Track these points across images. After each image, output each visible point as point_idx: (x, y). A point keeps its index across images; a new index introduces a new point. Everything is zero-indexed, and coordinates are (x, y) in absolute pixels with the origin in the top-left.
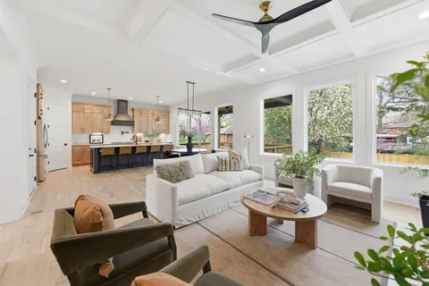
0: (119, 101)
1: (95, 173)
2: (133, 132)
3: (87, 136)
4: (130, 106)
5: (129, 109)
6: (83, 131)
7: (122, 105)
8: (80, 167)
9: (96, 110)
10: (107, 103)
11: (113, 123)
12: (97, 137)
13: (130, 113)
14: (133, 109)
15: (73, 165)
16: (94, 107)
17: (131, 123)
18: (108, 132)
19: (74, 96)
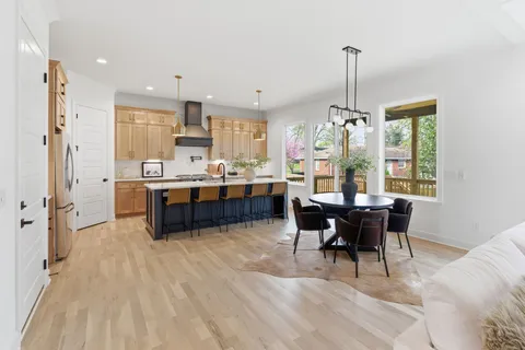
0: (188, 104)
1: (157, 237)
2: (210, 158)
3: (137, 164)
4: (206, 112)
5: (204, 117)
6: (131, 156)
7: (191, 111)
8: (128, 219)
9: (153, 119)
10: (169, 108)
11: (179, 142)
12: (153, 166)
13: (205, 125)
14: (209, 118)
15: (118, 216)
16: (150, 115)
17: (206, 143)
18: (171, 157)
19: (119, 94)
